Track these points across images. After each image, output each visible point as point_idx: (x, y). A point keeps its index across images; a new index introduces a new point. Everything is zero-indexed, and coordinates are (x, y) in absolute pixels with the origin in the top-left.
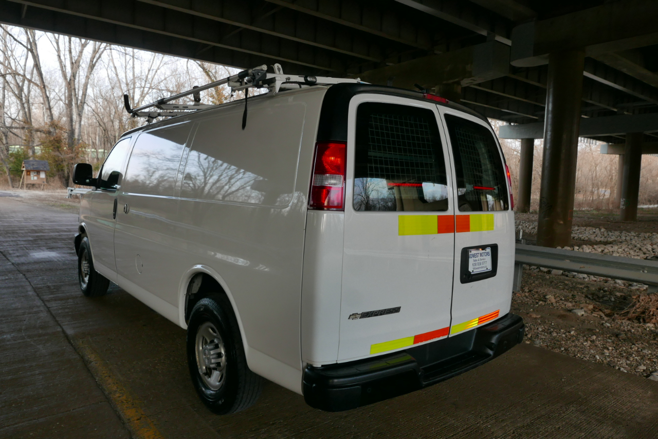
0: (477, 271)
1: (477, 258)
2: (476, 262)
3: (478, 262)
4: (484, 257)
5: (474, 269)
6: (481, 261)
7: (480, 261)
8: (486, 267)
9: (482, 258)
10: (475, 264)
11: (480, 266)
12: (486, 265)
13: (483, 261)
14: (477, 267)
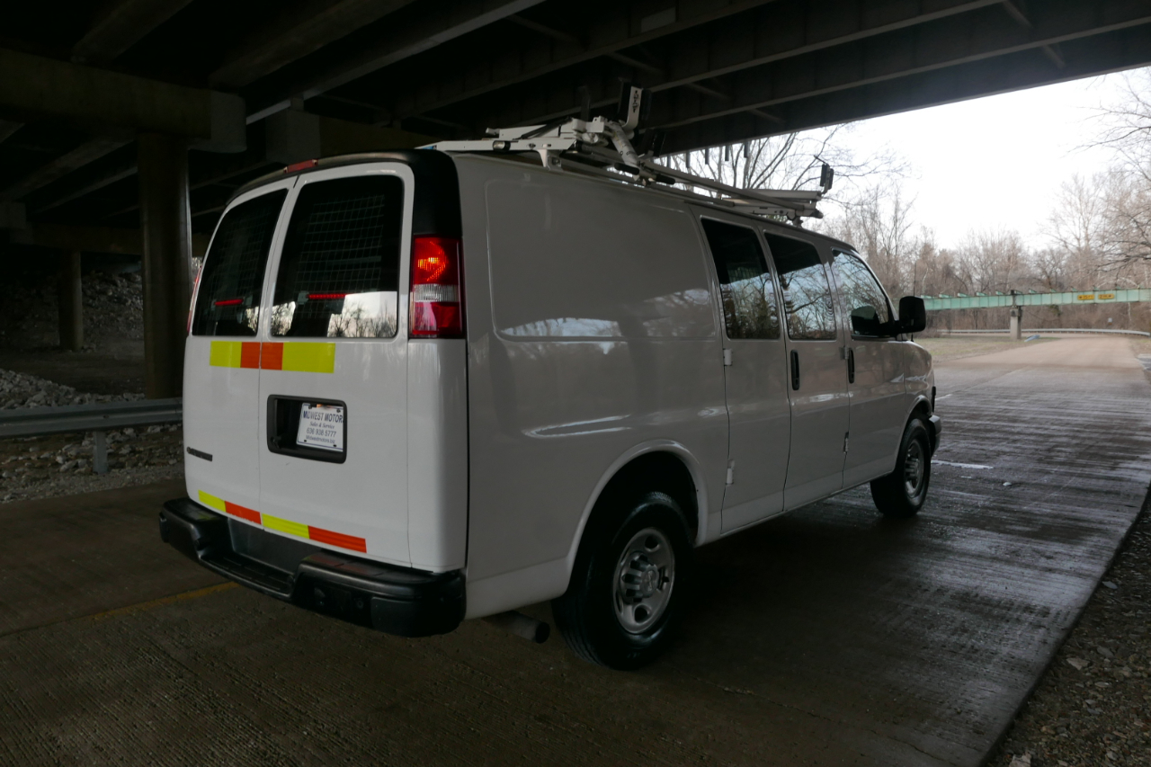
0: (311, 443)
1: (318, 422)
2: (315, 428)
3: (318, 428)
4: (333, 423)
5: (308, 437)
6: (325, 429)
7: (322, 428)
8: (333, 441)
9: (327, 423)
10: (312, 431)
11: (320, 437)
12: (332, 438)
13: (328, 429)
14: (314, 435)
